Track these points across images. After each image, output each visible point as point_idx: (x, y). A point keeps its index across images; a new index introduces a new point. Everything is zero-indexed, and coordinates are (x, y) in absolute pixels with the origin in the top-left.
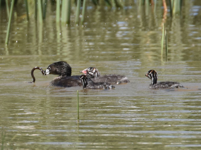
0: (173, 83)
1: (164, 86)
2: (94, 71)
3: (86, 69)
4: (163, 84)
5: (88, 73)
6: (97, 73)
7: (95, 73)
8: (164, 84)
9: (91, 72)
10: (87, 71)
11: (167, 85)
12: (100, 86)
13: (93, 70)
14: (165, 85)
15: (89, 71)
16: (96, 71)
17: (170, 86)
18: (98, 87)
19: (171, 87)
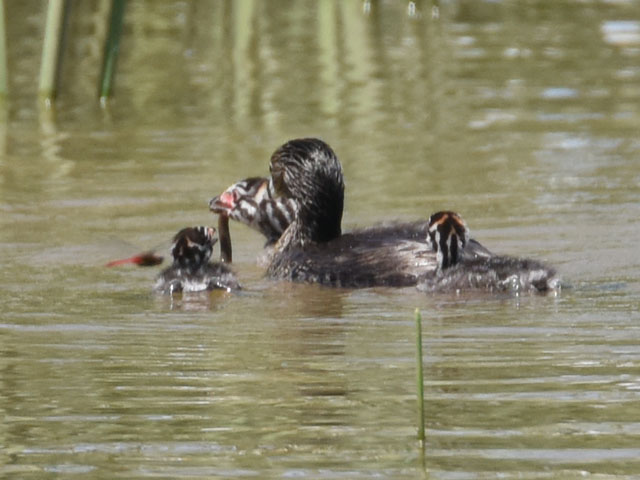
0: (526, 266)
1: (479, 277)
3: (233, 187)
4: (476, 268)
8: (482, 268)
9: (248, 202)
11: (493, 274)
14: (486, 272)
17: (503, 276)
19: (508, 280)
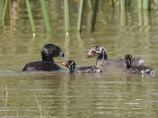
1: (134, 71)
2: (101, 50)
3: (92, 50)
4: (134, 69)
5: (96, 53)
6: (104, 51)
7: (102, 51)
9: (98, 51)
10: (93, 51)
12: (89, 70)
13: (99, 49)
14: (136, 70)
15: (96, 50)
16: (103, 49)
18: (87, 71)
19: (141, 72)
